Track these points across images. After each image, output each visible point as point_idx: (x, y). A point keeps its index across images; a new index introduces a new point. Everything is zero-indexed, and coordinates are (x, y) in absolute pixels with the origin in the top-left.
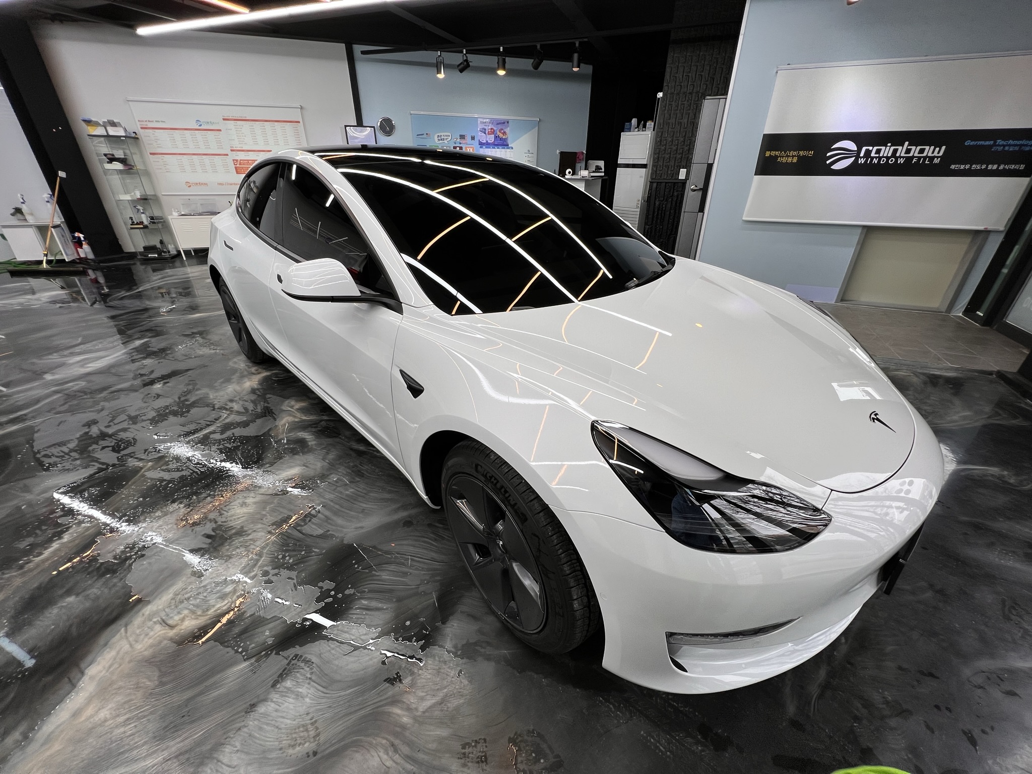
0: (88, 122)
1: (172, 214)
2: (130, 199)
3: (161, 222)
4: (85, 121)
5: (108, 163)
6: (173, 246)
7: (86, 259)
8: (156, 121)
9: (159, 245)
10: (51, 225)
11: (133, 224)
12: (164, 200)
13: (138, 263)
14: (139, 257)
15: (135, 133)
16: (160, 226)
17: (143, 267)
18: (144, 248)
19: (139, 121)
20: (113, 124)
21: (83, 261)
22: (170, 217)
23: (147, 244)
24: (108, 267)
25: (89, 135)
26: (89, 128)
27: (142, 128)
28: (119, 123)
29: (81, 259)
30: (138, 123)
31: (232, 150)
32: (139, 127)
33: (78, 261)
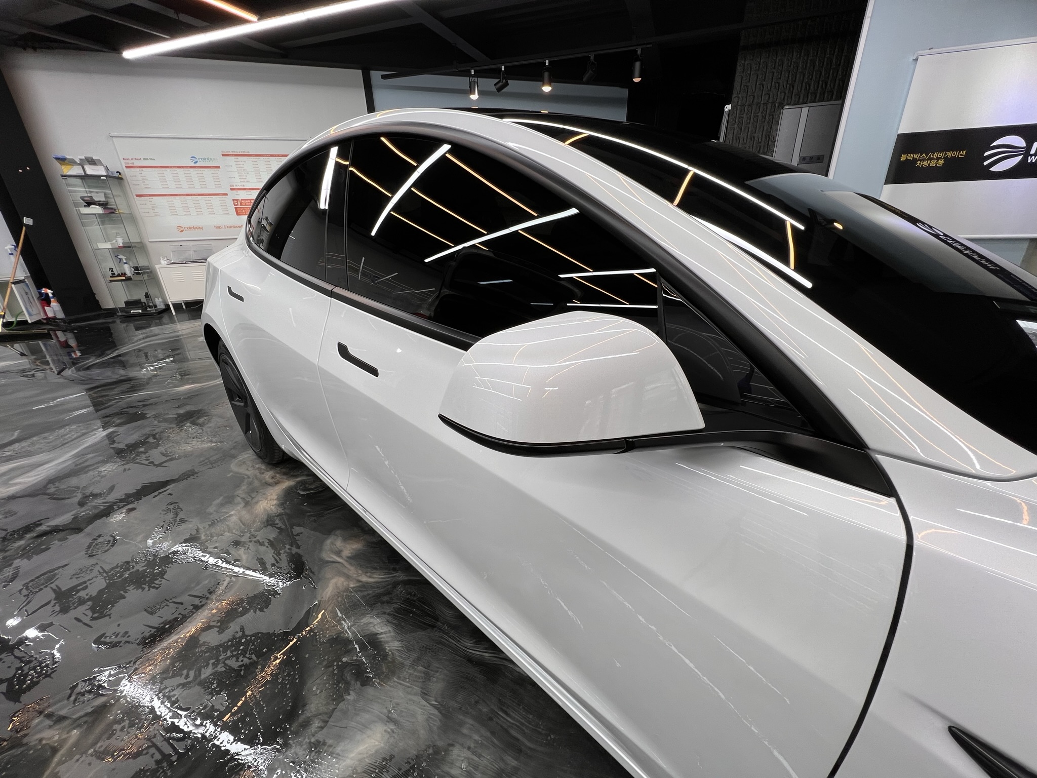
0: (62, 160)
1: (160, 263)
2: (111, 247)
3: (148, 273)
4: (57, 159)
5: (85, 206)
6: (160, 300)
7: (55, 318)
8: (144, 159)
9: (144, 300)
10: (11, 281)
11: (113, 275)
12: (150, 247)
13: (118, 321)
14: (120, 314)
15: (119, 173)
16: (146, 277)
17: (124, 325)
18: (126, 303)
19: (124, 159)
20: (92, 162)
21: (50, 321)
22: (157, 267)
23: (130, 299)
24: (79, 327)
25: (62, 176)
26: (63, 167)
27: (127, 167)
28: (99, 161)
29: (48, 319)
30: (123, 162)
31: (232, 189)
32: (124, 165)
33: (45, 322)
